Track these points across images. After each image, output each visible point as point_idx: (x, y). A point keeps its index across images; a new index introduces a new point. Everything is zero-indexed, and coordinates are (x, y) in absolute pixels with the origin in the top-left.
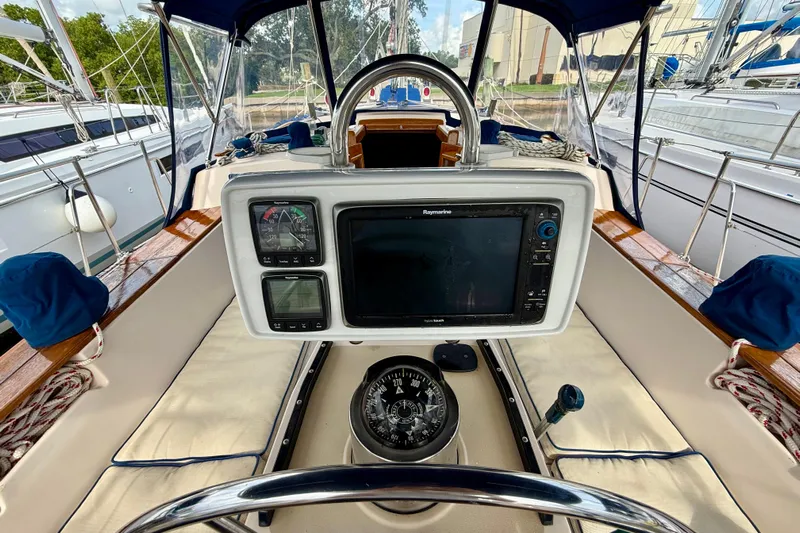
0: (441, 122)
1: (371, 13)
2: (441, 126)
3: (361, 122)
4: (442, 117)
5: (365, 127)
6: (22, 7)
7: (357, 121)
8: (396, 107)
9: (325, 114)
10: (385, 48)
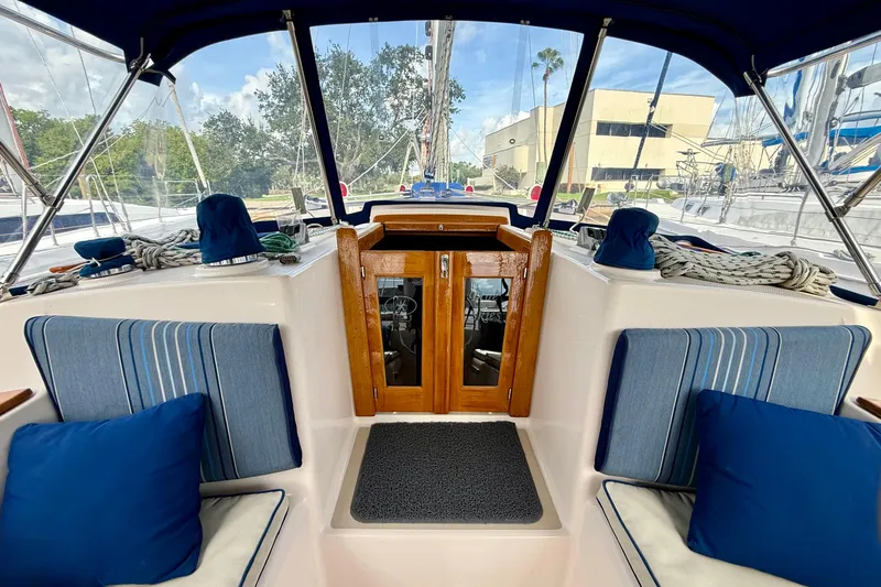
0: (504, 220)
1: (395, 124)
2: (503, 226)
3: (377, 219)
4: (505, 213)
5: (384, 226)
6: (16, 109)
7: (372, 218)
8: (433, 199)
9: (324, 207)
10: (418, 139)
